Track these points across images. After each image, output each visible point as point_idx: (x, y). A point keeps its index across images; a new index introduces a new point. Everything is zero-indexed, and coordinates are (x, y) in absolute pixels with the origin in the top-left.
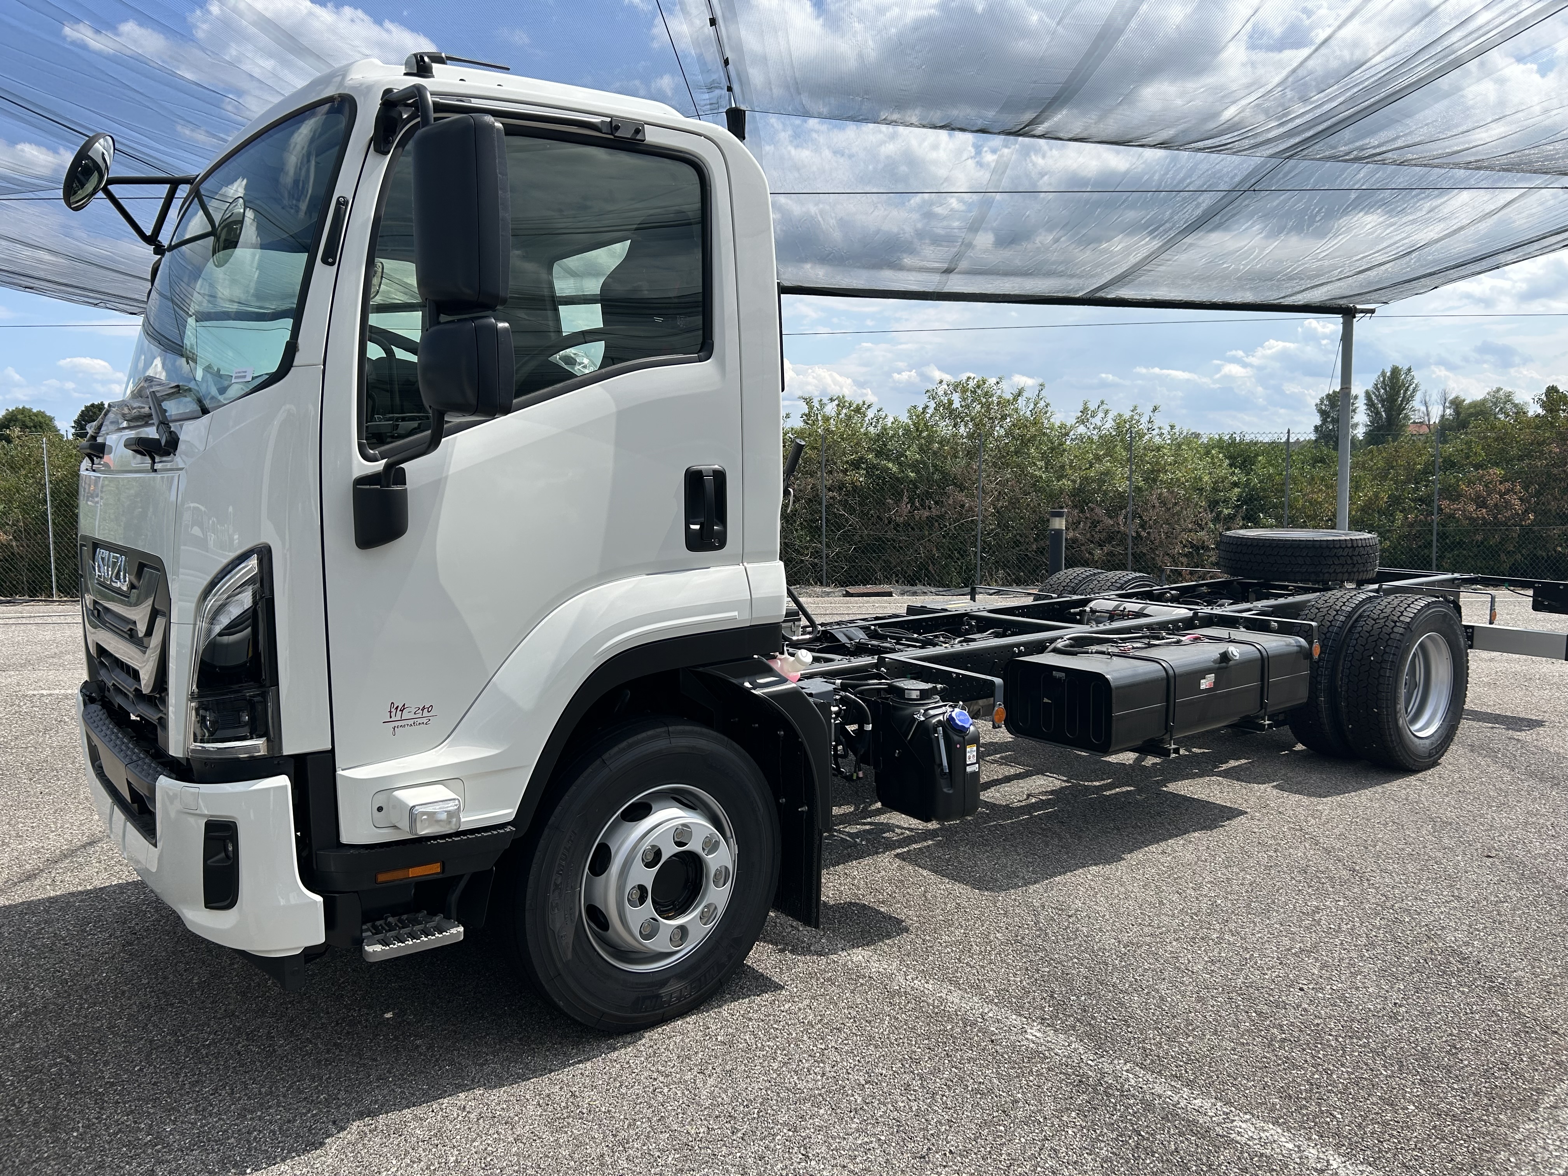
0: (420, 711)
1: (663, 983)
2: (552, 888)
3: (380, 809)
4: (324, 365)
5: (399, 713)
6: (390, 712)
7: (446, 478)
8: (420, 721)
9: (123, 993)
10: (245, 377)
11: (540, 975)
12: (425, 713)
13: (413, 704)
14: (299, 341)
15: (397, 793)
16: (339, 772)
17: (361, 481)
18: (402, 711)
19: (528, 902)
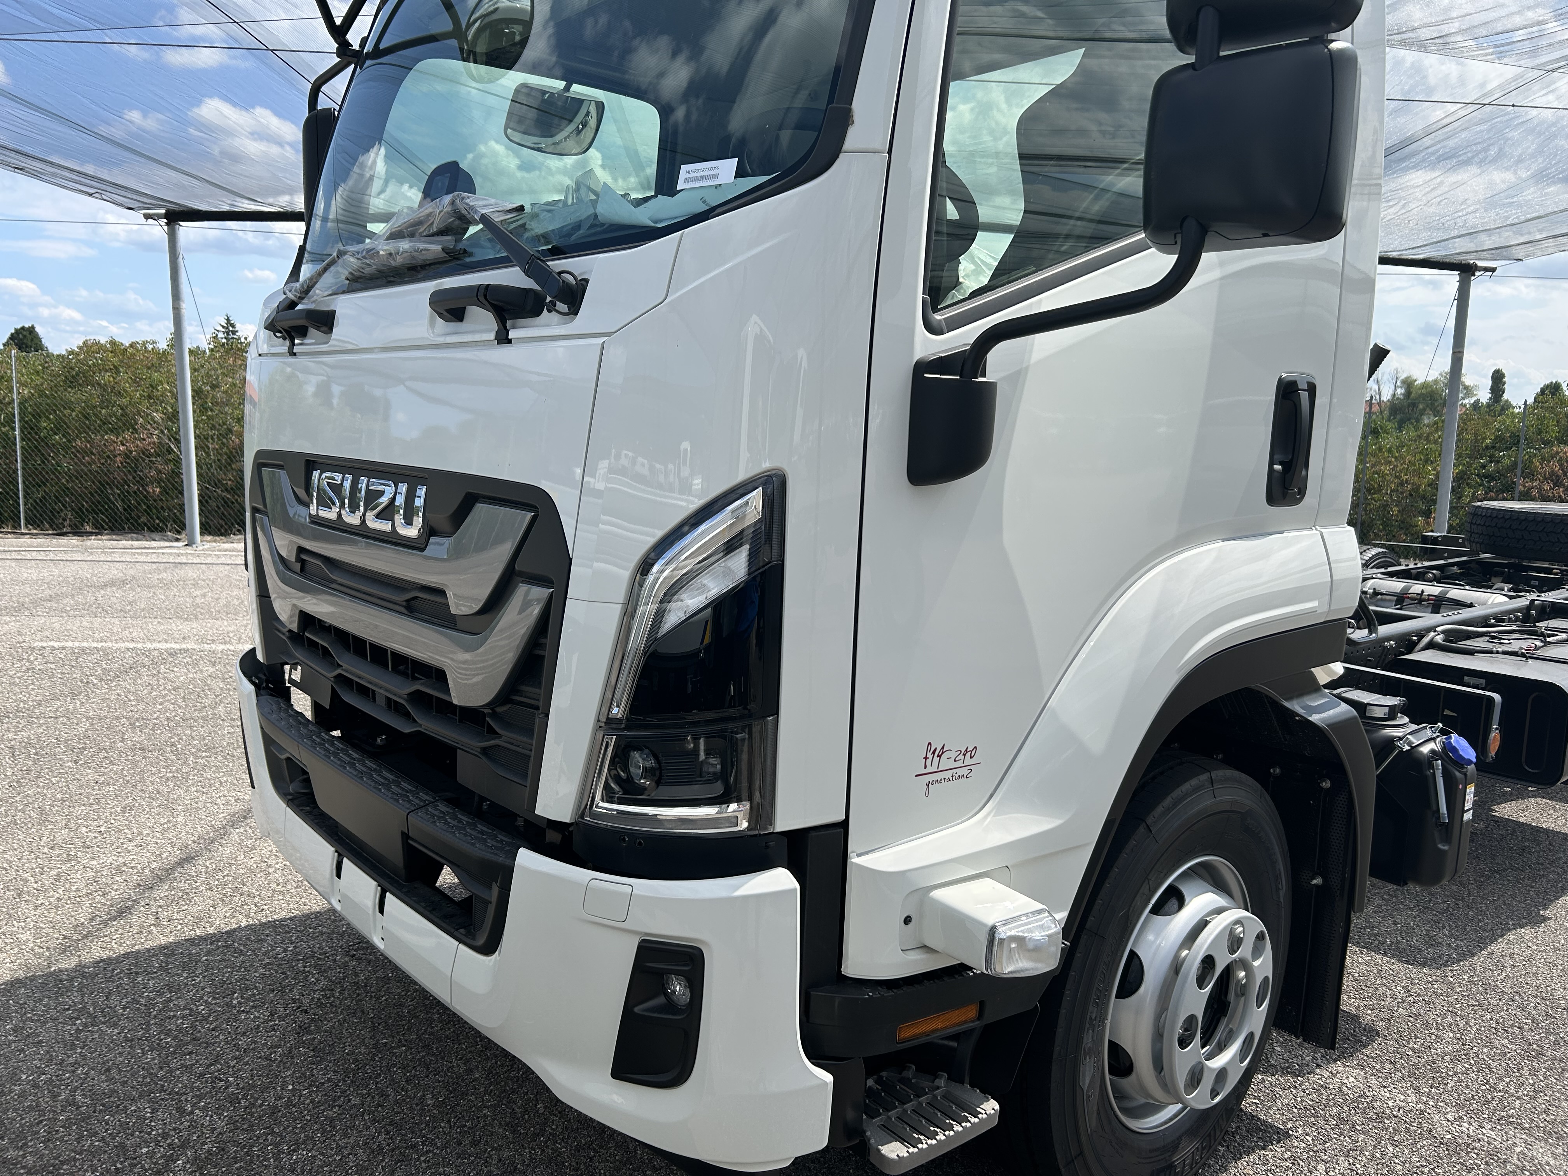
0: (961, 756)
1: (1174, 1146)
2: (1087, 1025)
3: (907, 920)
4: (890, 152)
5: (936, 759)
6: (926, 758)
7: (1027, 368)
8: (960, 772)
9: (331, 1121)
10: (715, 177)
11: (1059, 1156)
12: (968, 761)
13: (955, 745)
14: (855, 105)
15: (937, 894)
16: (854, 860)
17: (921, 367)
18: (939, 756)
19: (1057, 1049)
